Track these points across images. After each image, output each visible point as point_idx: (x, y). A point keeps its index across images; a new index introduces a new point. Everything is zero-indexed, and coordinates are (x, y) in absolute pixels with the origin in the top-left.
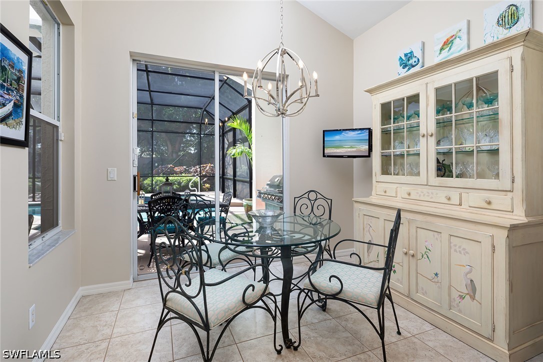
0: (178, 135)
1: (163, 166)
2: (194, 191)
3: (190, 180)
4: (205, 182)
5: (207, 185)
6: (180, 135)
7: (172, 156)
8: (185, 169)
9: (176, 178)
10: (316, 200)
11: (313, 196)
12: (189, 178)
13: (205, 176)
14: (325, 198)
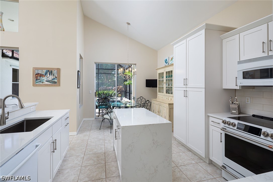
0: (108, 74)
1: (103, 87)
2: (114, 97)
3: (113, 92)
4: (119, 94)
5: (120, 95)
6: (109, 74)
7: (106, 82)
8: (111, 88)
9: (108, 92)
10: (142, 99)
11: (141, 98)
12: (112, 92)
13: (119, 91)
14: (144, 99)
